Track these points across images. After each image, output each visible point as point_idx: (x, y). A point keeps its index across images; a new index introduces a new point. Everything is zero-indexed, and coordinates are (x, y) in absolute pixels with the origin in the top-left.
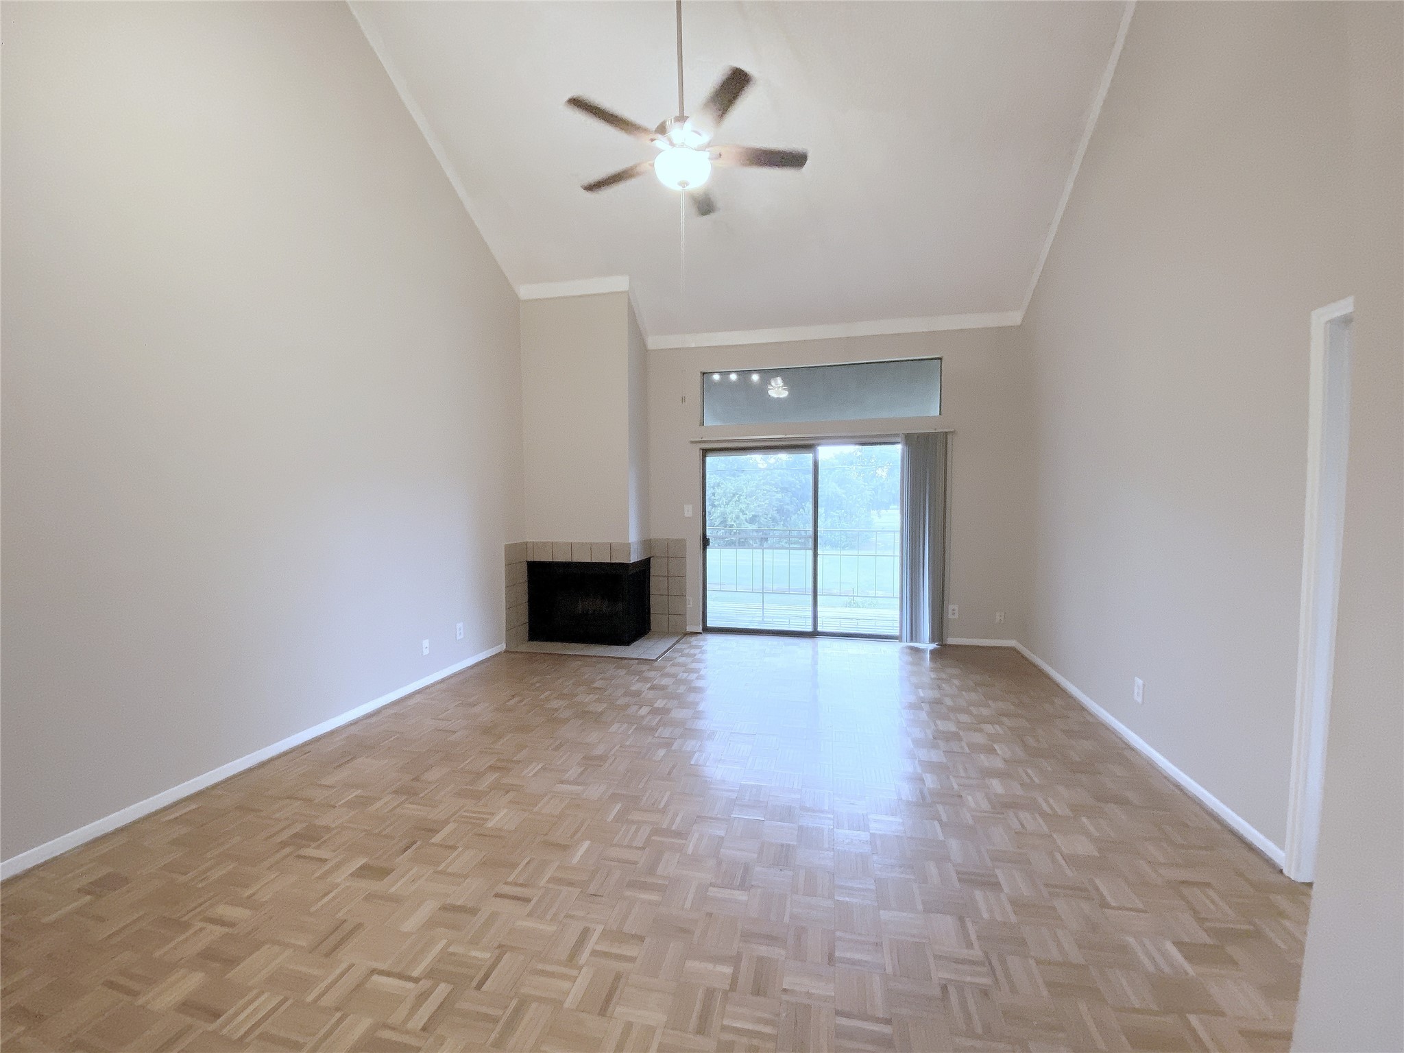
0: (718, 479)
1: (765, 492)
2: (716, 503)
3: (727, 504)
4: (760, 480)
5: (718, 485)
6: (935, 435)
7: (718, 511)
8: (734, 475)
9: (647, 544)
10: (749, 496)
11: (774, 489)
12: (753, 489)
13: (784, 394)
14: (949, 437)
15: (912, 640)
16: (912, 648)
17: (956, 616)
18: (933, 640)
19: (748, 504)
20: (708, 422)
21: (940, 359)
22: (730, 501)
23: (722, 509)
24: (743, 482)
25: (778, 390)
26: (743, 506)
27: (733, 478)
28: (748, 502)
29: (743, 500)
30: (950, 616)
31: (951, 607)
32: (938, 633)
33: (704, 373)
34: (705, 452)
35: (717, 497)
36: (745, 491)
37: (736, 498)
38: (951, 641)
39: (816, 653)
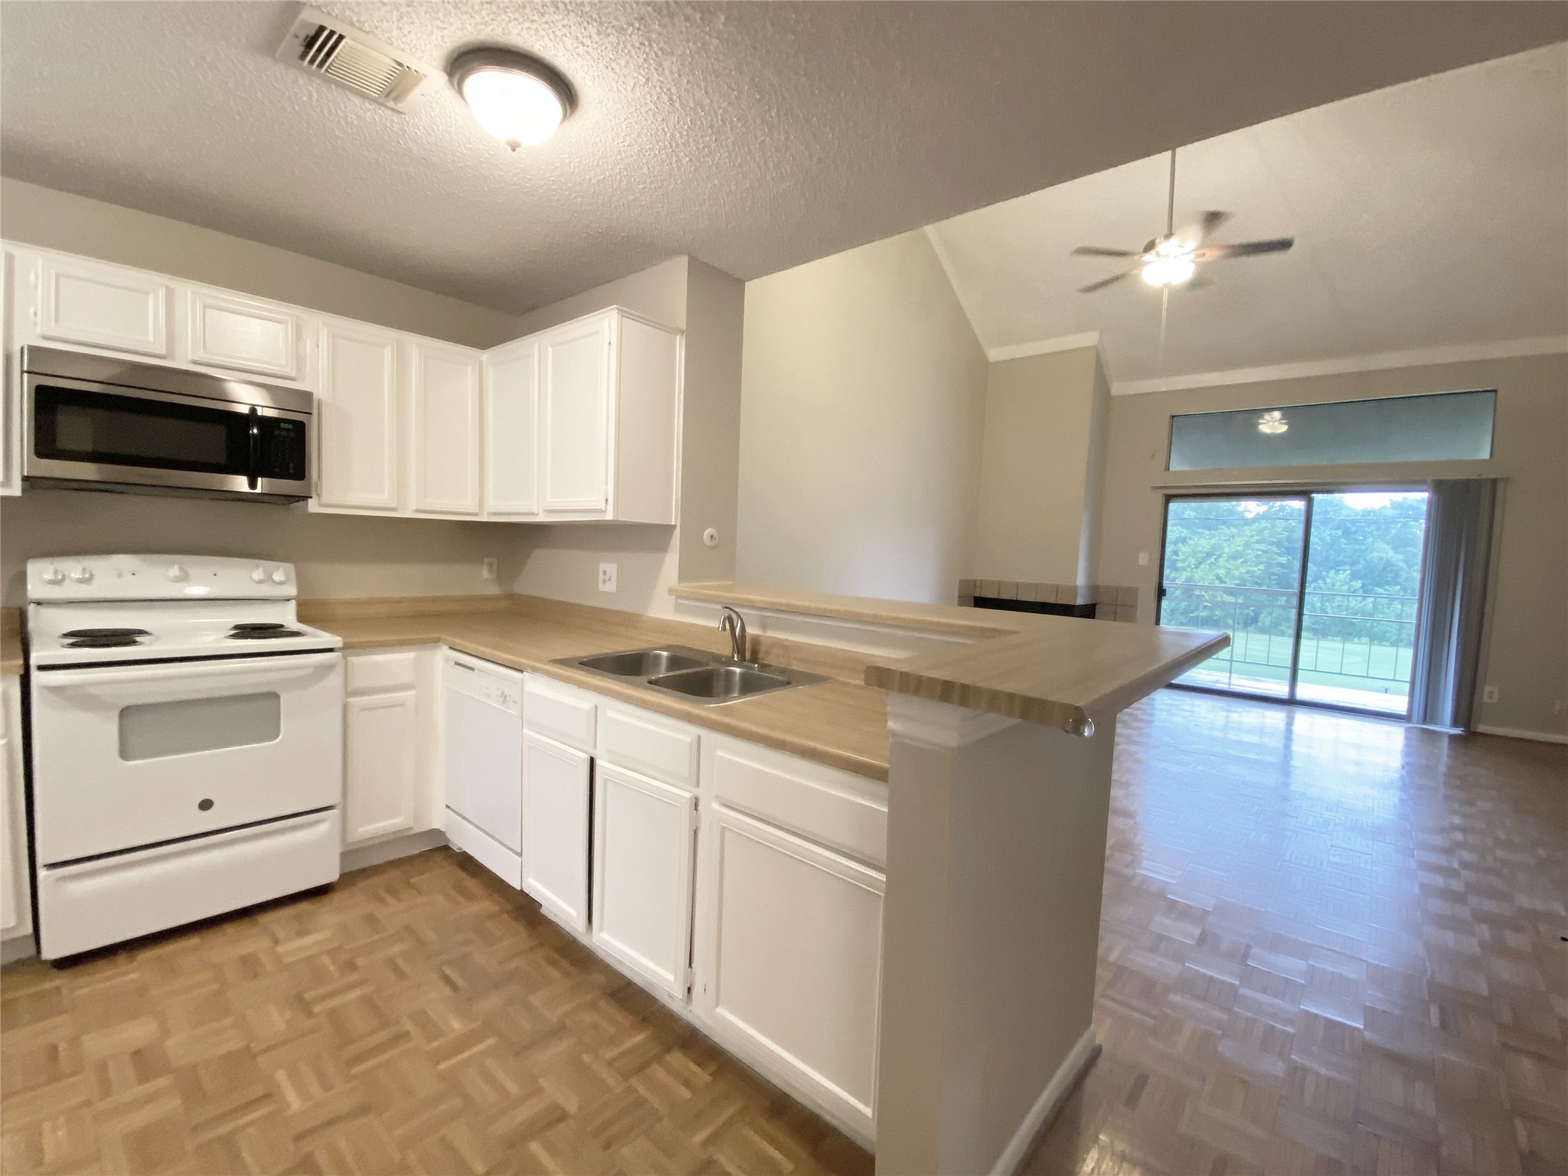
0: (1185, 532)
1: (1260, 553)
2: (1180, 565)
3: (1197, 566)
4: (1252, 536)
5: (1184, 540)
6: (1478, 483)
7: (1184, 577)
8: (1209, 528)
9: (1094, 589)
10: (1234, 556)
11: (1275, 549)
12: (1240, 548)
13: (1283, 428)
14: (1500, 486)
15: (1425, 721)
16: (1424, 731)
17: (1495, 700)
18: (1455, 723)
19: (1229, 569)
20: (1176, 466)
21: (1495, 391)
22: (1200, 563)
23: (1188, 574)
24: (1223, 538)
25: (1273, 425)
26: (1222, 572)
27: (1207, 532)
28: (1229, 566)
29: (1221, 564)
30: (1486, 698)
31: (1487, 689)
32: (1465, 713)
33: (1173, 417)
34: (1169, 498)
35: (1181, 557)
36: (1227, 550)
37: (1212, 559)
38: (1482, 728)
39: (1290, 723)
